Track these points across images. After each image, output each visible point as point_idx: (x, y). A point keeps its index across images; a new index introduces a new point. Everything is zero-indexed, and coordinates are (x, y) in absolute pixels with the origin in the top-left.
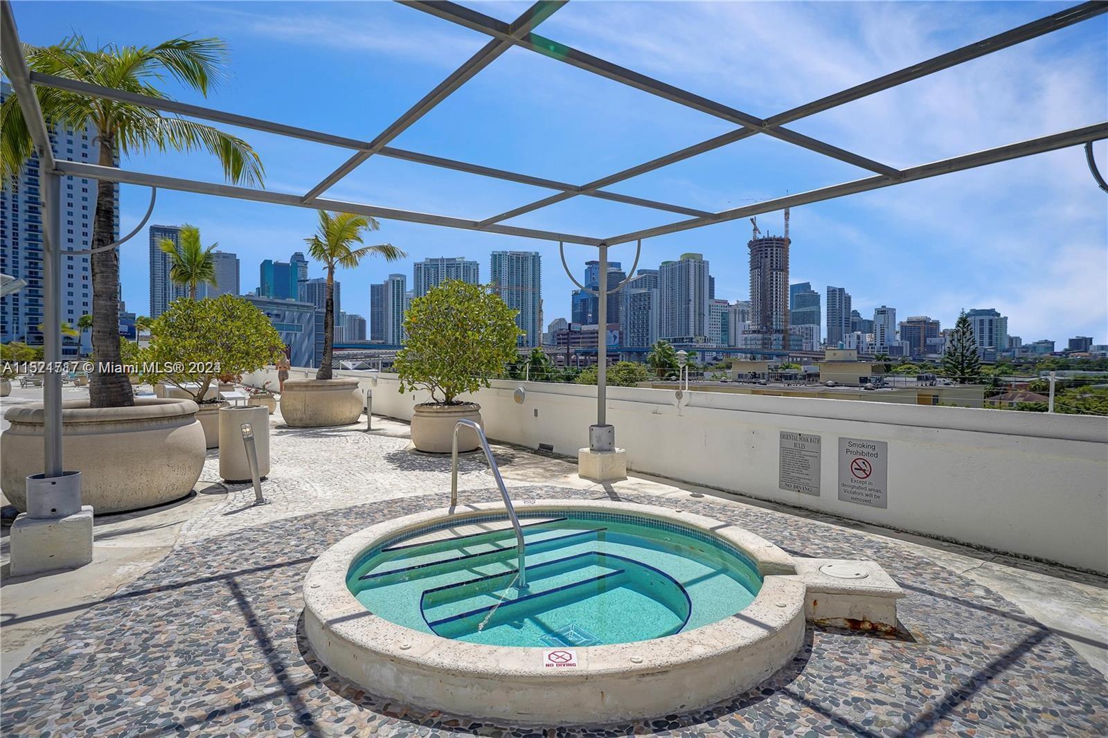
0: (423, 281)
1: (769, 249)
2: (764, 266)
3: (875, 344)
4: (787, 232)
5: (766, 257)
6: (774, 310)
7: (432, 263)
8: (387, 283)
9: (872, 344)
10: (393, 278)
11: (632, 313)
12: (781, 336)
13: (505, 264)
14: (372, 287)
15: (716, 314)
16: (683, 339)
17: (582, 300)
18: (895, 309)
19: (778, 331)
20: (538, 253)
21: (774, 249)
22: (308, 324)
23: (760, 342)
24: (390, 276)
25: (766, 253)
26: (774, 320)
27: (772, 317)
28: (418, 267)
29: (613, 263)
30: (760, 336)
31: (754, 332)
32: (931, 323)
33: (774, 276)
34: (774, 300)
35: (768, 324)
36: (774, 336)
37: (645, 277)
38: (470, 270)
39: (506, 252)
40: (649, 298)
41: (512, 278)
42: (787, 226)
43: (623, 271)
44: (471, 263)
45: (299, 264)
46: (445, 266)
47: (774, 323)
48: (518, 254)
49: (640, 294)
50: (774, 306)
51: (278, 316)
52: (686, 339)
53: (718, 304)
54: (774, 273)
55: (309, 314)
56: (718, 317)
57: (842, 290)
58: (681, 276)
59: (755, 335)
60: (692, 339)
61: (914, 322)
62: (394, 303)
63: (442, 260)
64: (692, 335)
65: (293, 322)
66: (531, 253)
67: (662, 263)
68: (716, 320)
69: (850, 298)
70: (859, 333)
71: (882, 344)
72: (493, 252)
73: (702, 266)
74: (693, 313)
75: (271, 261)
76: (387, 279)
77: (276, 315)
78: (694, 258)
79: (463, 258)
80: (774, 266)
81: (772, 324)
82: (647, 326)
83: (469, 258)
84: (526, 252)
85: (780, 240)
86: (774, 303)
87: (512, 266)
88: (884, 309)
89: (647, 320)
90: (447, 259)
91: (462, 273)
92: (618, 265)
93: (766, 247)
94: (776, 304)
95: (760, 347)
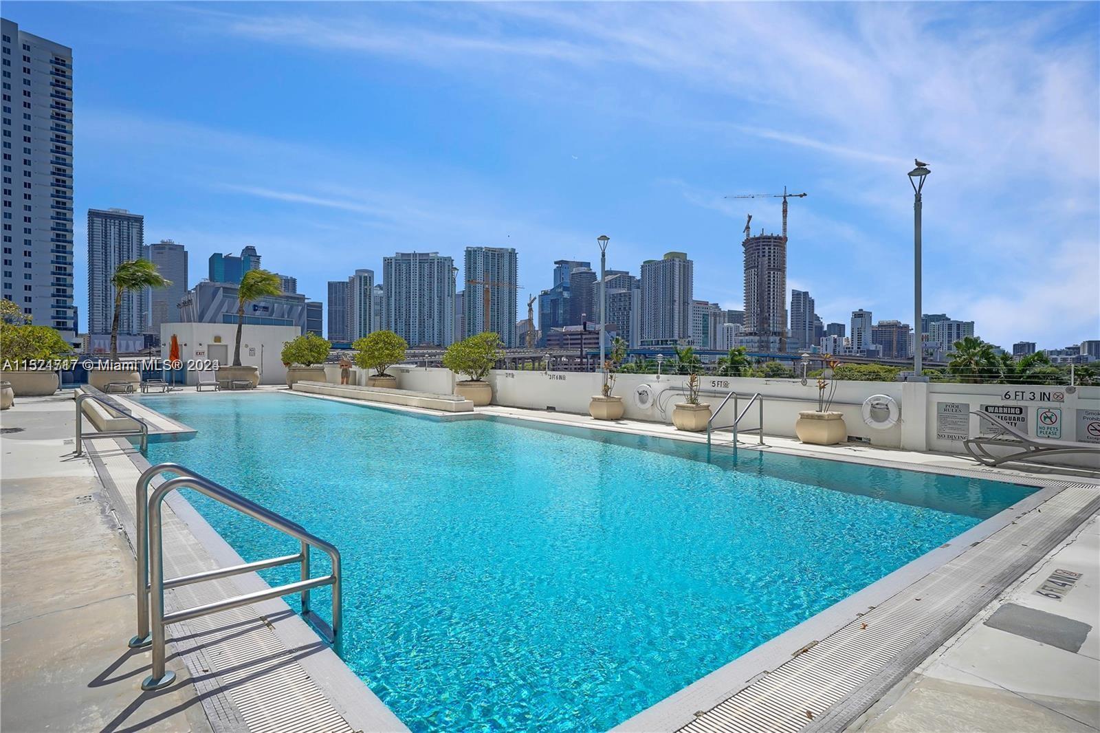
0: (393, 277)
1: (767, 248)
2: (762, 265)
3: (852, 348)
4: (785, 230)
5: (764, 256)
6: (771, 311)
7: (404, 258)
8: (352, 280)
9: (849, 348)
10: (360, 274)
11: (611, 314)
12: (777, 339)
13: (480, 261)
14: (330, 284)
15: (698, 315)
16: (667, 341)
17: (552, 300)
18: (871, 313)
19: (775, 333)
20: (515, 250)
21: (772, 248)
22: (300, 319)
23: (756, 345)
24: (356, 271)
25: (764, 252)
26: (771, 322)
27: (769, 319)
28: (388, 262)
29: (582, 263)
30: (757, 338)
31: (751, 334)
32: (902, 327)
33: (772, 276)
34: (772, 301)
35: (766, 326)
36: (772, 339)
37: (620, 277)
38: (444, 266)
39: (482, 248)
40: (630, 298)
41: (487, 276)
42: (785, 224)
43: (593, 271)
44: (445, 259)
45: (252, 259)
46: (418, 261)
47: (771, 325)
48: (493, 251)
49: (620, 294)
50: (771, 308)
51: (266, 308)
52: (670, 341)
53: (699, 305)
54: (772, 272)
55: (300, 308)
56: (700, 319)
57: (806, 294)
58: (664, 276)
59: (752, 337)
60: (676, 341)
61: (885, 326)
62: (360, 301)
63: (415, 254)
64: (676, 337)
65: (283, 316)
66: (508, 250)
67: (644, 262)
68: (697, 322)
69: (813, 301)
70: (836, 336)
71: (859, 348)
72: (467, 248)
73: (687, 266)
74: (678, 314)
75: (221, 254)
76: (353, 274)
77: (264, 307)
78: (679, 257)
79: (438, 253)
80: (772, 266)
81: (769, 326)
82: (628, 327)
83: (443, 254)
84: (503, 249)
85: (778, 238)
86: (772, 304)
87: (488, 263)
88: (861, 313)
89: (628, 322)
90: (420, 254)
91: (436, 269)
92: (588, 265)
93: (764, 245)
94: (774, 305)
95: (756, 350)
